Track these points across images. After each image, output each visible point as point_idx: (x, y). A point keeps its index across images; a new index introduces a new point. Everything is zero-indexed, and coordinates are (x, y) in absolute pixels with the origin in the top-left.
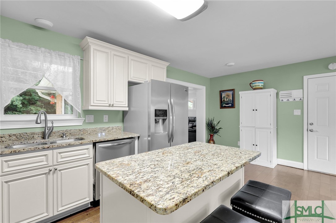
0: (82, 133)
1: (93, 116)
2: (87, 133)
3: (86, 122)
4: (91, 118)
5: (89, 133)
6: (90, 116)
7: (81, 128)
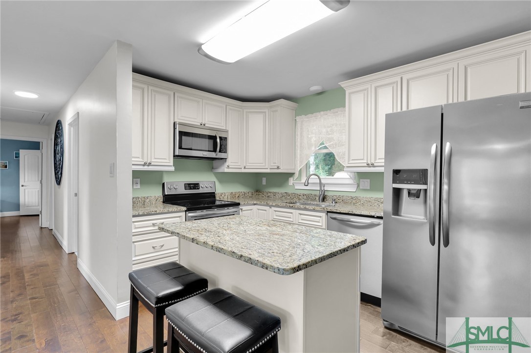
0: (354, 201)
1: (369, 180)
2: (359, 203)
3: (361, 188)
4: (366, 183)
5: (362, 203)
6: (365, 180)
7: (353, 195)
